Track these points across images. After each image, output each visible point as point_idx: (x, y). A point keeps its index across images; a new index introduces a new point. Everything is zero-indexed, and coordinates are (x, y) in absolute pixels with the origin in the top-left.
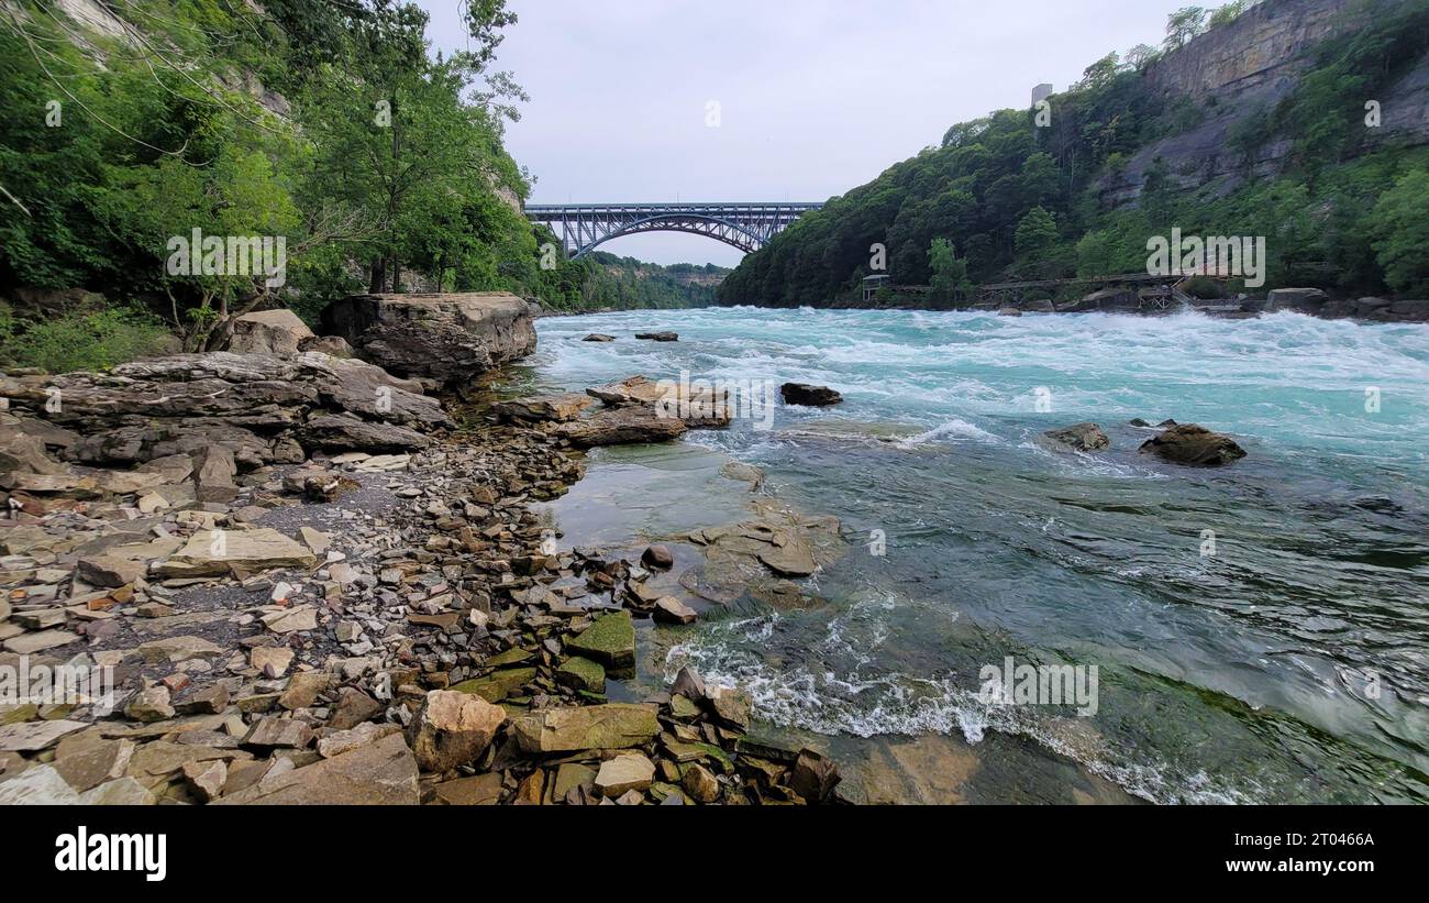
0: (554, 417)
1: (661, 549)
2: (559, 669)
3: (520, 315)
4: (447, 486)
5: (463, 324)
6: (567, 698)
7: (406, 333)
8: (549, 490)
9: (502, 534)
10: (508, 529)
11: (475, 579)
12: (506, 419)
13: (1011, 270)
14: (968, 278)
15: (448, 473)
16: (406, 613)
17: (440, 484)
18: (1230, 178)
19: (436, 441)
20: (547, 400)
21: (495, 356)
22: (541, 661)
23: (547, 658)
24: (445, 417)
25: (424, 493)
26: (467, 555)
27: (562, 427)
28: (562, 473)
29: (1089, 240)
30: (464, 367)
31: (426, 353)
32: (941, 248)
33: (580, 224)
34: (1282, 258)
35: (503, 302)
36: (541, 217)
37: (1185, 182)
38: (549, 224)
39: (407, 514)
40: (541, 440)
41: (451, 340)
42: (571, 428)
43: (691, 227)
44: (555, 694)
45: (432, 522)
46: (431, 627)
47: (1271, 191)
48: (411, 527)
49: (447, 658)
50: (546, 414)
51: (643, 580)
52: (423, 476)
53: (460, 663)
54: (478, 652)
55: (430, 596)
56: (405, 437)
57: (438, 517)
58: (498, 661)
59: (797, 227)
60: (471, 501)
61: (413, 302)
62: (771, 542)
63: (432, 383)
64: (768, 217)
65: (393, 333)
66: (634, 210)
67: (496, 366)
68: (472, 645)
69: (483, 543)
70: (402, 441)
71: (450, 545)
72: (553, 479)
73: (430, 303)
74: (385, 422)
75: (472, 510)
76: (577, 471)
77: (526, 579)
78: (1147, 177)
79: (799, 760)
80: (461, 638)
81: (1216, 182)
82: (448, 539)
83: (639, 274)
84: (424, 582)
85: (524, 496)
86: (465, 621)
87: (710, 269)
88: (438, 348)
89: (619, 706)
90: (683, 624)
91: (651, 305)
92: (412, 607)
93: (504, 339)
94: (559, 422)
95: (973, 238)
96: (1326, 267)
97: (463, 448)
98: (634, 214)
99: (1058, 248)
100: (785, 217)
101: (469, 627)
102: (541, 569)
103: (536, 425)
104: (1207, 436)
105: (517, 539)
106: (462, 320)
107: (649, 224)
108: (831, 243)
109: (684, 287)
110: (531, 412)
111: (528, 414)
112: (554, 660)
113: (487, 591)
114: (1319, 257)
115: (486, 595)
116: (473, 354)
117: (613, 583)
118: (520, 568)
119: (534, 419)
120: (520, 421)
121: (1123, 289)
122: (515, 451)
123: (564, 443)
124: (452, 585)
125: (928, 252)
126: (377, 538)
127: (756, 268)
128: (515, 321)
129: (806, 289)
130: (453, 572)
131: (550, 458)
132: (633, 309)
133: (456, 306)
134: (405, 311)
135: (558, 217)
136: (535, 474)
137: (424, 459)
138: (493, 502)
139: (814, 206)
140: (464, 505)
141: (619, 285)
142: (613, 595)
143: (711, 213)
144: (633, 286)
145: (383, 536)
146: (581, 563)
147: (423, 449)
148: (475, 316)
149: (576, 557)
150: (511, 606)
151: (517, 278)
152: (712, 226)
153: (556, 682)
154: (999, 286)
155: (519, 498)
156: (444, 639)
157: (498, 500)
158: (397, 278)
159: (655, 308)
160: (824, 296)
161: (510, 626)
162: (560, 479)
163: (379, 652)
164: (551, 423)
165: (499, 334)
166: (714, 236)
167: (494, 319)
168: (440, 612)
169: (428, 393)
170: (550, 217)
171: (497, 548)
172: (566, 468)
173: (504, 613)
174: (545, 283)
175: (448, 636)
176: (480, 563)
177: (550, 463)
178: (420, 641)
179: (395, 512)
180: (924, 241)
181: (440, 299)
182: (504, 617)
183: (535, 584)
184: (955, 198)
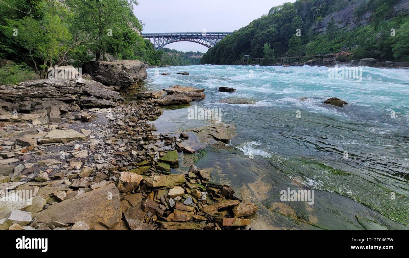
0: (153, 97)
1: (185, 134)
2: (157, 166)
3: (142, 67)
4: (123, 117)
5: (125, 70)
6: (160, 173)
7: (108, 72)
8: (153, 118)
9: (140, 130)
10: (141, 129)
11: (133, 142)
12: (139, 98)
13: (287, 53)
14: (274, 56)
15: (123, 113)
16: (113, 152)
17: (121, 116)
18: (352, 25)
19: (119, 104)
20: (151, 92)
21: (135, 79)
22: (152, 164)
23: (154, 163)
24: (121, 98)
25: (116, 119)
26: (130, 136)
27: (156, 100)
28: (156, 113)
29: (311, 44)
30: (126, 83)
31: (114, 78)
32: (267, 46)
33: (159, 39)
34: (365, 49)
35: (137, 63)
36: (147, 37)
37: (339, 26)
38: (149, 39)
39: (112, 125)
40: (150, 104)
41: (121, 75)
42: (158, 100)
43: (192, 40)
44: (156, 172)
45: (119, 127)
46: (121, 155)
47: (364, 28)
48: (113, 128)
49: (126, 163)
50: (151, 96)
51: (180, 142)
52: (116, 114)
53: (129, 165)
54: (134, 162)
55: (120, 147)
56: (110, 103)
57: (121, 126)
58: (140, 164)
59: (224, 40)
60: (130, 121)
61: (109, 63)
62: (216, 131)
63: (117, 88)
64: (216, 37)
65: (104, 73)
66: (175, 35)
67: (136, 83)
68: (133, 160)
69: (134, 133)
70: (109, 104)
71: (125, 133)
72: (154, 115)
73: (115, 63)
74: (104, 99)
75: (131, 124)
76: (161, 112)
77: (147, 142)
78: (328, 24)
79: (223, 188)
80: (130, 158)
81: (349, 26)
82: (124, 132)
83: (177, 55)
84: (118, 144)
85: (146, 119)
86: (130, 154)
87: (198, 53)
88: (118, 77)
89: (174, 175)
90: (191, 153)
91: (181, 64)
92: (115, 150)
93: (137, 75)
94: (155, 99)
95: (276, 43)
96: (377, 52)
97: (127, 106)
98: (175, 36)
99: (301, 47)
100: (221, 37)
101: (132, 155)
102: (151, 139)
103: (148, 99)
104: (339, 101)
105: (144, 131)
106: (124, 68)
107: (180, 39)
108: (234, 45)
109: (191, 59)
110: (147, 96)
111: (145, 96)
112: (156, 163)
113: (136, 146)
114: (376, 49)
115: (136, 147)
116: (128, 79)
117: (172, 143)
118: (146, 139)
119: (147, 98)
120: (143, 98)
121: (319, 59)
122: (142, 107)
123: (157, 104)
124: (126, 144)
125: (263, 48)
126: (104, 132)
127: (212, 53)
128: (140, 69)
129: (227, 59)
130: (126, 141)
131: (153, 109)
132: (176, 65)
133: (122, 64)
134: (107, 66)
135: (152, 37)
136: (148, 113)
137: (116, 110)
138: (137, 121)
139: (229, 33)
140: (128, 122)
141: (171, 58)
142: (172, 146)
143: (198, 36)
144: (175, 58)
145: (105, 131)
146: (163, 138)
147: (115, 107)
148: (128, 67)
149: (161, 136)
150: (143, 149)
151: (140, 56)
152: (199, 40)
153: (157, 169)
154: (283, 58)
155: (144, 120)
156: (125, 158)
157: (138, 121)
158: (104, 56)
159: (182, 65)
160: (232, 61)
161: (143, 155)
162: (156, 115)
163: (106, 162)
164: (152, 99)
165: (136, 73)
166: (199, 43)
167: (134, 68)
168: (123, 151)
169: (116, 90)
170: (150, 37)
171: (139, 134)
172: (157, 112)
173: (141, 151)
174: (149, 58)
175: (126, 158)
176: (134, 138)
177: (153, 110)
178: (118, 159)
179: (108, 124)
180: (262, 45)
181: (117, 62)
182: (141, 153)
183: (150, 143)
184: (271, 31)
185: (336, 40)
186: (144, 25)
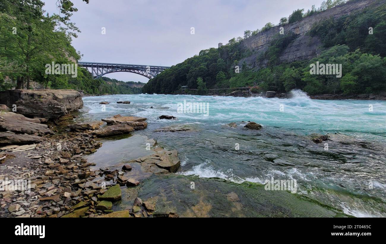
0: (91, 128)
1: (128, 165)
2: (97, 205)
3: (77, 97)
4: (52, 153)
5: (56, 100)
6: (100, 214)
7: (33, 103)
8: (90, 151)
9: (74, 167)
10: (76, 165)
11: (65, 182)
12: (73, 130)
13: (216, 85)
14: (206, 87)
15: (52, 149)
16: (38, 198)
17: (49, 153)
18: (258, 67)
19: (46, 139)
20: (88, 123)
21: (68, 109)
22: (91, 204)
23: (93, 203)
24: (50, 131)
25: (43, 157)
26: (61, 175)
27: (94, 131)
28: (95, 146)
29: (232, 79)
30: (57, 114)
31: (41, 109)
32: (200, 80)
33: (98, 69)
34: (268, 85)
35: (72, 93)
36: (84, 66)
37: (250, 67)
38: (87, 68)
39: (36, 164)
40: (87, 136)
41: (52, 105)
42: (97, 131)
43: (133, 71)
44: (96, 213)
45: (47, 166)
46: (49, 201)
47: (265, 70)
48: (38, 169)
49: (56, 209)
50: (88, 127)
51: (122, 175)
52: (42, 151)
53: (61, 210)
54: (68, 205)
55: (48, 190)
56: (34, 138)
57: (49, 164)
58: (75, 207)
59: (164, 73)
60: (62, 158)
61: (36, 92)
62: (160, 159)
63: (44, 119)
64: (156, 70)
65: (28, 103)
66: (116, 66)
67: (69, 113)
68: (65, 204)
69: (67, 171)
70: (32, 140)
71: (55, 173)
72: (91, 148)
73: (43, 93)
74: (25, 134)
75: (62, 160)
76: (100, 145)
77: (84, 180)
78: (242, 66)
79: (169, 216)
80: (61, 202)
81: (255, 68)
82: (54, 171)
83: (117, 84)
84: (45, 187)
85: (81, 154)
86: (62, 197)
87: (139, 83)
88: (46, 107)
89: (117, 212)
90: (136, 186)
91: (121, 93)
92: (41, 196)
93: (72, 104)
94: (93, 130)
95: (207, 78)
96: (275, 87)
97: (58, 141)
98: (115, 67)
99: (225, 81)
100: (160, 70)
101: (65, 198)
102: (89, 176)
103: (84, 131)
104: (256, 124)
105: (80, 168)
106: (55, 98)
107: (120, 70)
108: (173, 77)
109: (132, 88)
110: (83, 127)
111: (81, 128)
112: (95, 203)
113: (70, 186)
114: (274, 85)
115: (70, 187)
116: (60, 109)
117: (113, 177)
118: (81, 177)
119: (83, 129)
120: (78, 130)
121: (239, 91)
122: (77, 140)
123: (94, 136)
124: (57, 186)
125: (197, 81)
126: (24, 174)
127: (152, 83)
128: (76, 98)
129: (166, 89)
130: (56, 181)
131: (90, 141)
132: (116, 94)
133: (53, 94)
134: (32, 95)
135: (90, 66)
136: (85, 147)
137: (42, 145)
138: (70, 157)
139: (168, 67)
140: (59, 159)
141: (111, 87)
142: (113, 180)
143: (139, 68)
144: (115, 87)
145: (26, 173)
146: (103, 172)
147: (41, 142)
148: (61, 97)
149: (101, 171)
150: (79, 189)
151: (75, 84)
152: (140, 71)
153: (96, 209)
154: (213, 89)
155: (80, 155)
156: (54, 204)
157: (72, 156)
158: (28, 85)
159: (123, 94)
160: (171, 91)
161: (79, 195)
162: (94, 148)
163: (28, 213)
164: (90, 130)
165: (70, 102)
166: (140, 74)
167: (68, 98)
168: (52, 195)
169: (42, 123)
170: (87, 66)
171: (73, 172)
172: (96, 144)
173: (76, 192)
174: (86, 86)
175: (56, 203)
176: (67, 177)
177: (90, 143)
178: (45, 206)
179: (31, 164)
180: (196, 77)
181: (47, 92)
182: (76, 193)
183: (87, 181)
184: (202, 68)
185: (249, 77)
186: (83, 55)
